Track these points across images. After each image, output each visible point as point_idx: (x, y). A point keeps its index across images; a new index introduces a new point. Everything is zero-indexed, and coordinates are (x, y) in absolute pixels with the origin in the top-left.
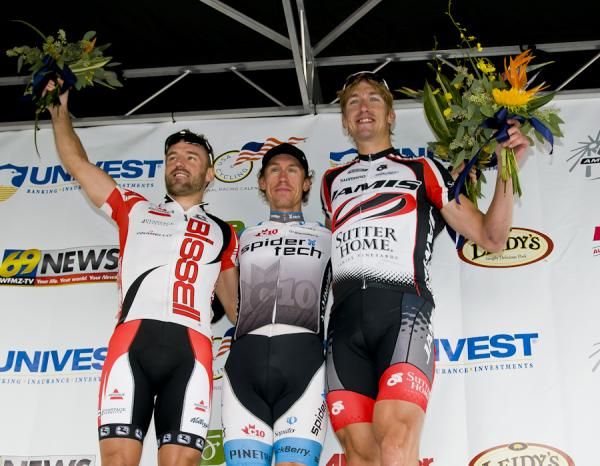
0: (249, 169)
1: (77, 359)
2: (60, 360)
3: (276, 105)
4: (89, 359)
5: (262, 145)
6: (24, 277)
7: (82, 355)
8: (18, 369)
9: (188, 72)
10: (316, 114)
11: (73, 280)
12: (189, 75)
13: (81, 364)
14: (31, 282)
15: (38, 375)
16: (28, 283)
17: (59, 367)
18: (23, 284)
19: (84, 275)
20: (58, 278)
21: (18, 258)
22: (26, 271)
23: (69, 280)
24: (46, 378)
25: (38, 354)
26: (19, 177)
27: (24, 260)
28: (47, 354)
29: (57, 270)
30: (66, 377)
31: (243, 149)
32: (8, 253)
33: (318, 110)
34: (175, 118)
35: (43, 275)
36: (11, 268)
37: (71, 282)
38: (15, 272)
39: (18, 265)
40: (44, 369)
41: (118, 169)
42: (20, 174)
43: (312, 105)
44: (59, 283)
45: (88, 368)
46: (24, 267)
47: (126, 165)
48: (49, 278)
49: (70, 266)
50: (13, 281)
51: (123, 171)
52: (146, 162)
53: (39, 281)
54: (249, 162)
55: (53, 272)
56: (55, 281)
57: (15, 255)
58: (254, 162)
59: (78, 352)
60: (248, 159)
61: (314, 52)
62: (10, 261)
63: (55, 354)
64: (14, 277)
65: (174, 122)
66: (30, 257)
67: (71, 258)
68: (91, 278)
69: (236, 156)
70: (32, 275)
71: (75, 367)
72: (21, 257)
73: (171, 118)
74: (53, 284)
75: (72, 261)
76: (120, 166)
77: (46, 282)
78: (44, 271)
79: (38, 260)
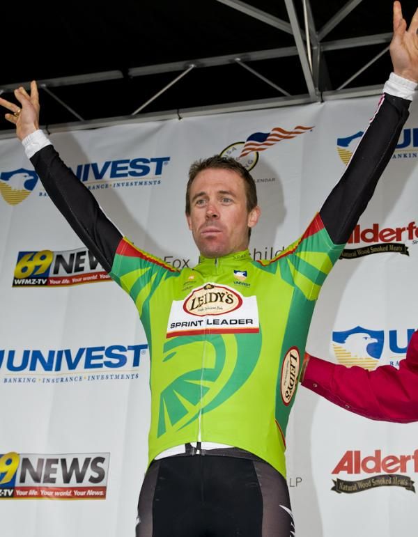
0: (255, 160)
1: (89, 357)
2: (73, 358)
3: (282, 95)
4: (101, 357)
5: (268, 135)
6: (37, 278)
7: (94, 354)
8: (33, 368)
9: (193, 66)
10: (322, 101)
11: (85, 279)
12: (193, 69)
13: (93, 362)
14: (44, 282)
15: (53, 374)
16: (41, 284)
17: (72, 366)
18: (37, 284)
19: (95, 274)
20: (70, 278)
21: (31, 259)
22: (40, 272)
23: (80, 279)
24: (60, 377)
25: (52, 353)
26: (31, 180)
27: (37, 262)
28: (60, 353)
29: (69, 270)
30: (79, 375)
31: (249, 139)
32: (22, 255)
33: (324, 97)
34: (181, 115)
35: (56, 276)
36: (24, 269)
37: (82, 282)
38: (29, 273)
39: (31, 266)
40: (58, 369)
41: (126, 168)
42: (32, 178)
43: (318, 93)
44: (71, 283)
45: (100, 366)
46: (37, 268)
47: (133, 164)
48: (61, 279)
49: (81, 265)
50: (28, 282)
51: (130, 169)
52: (153, 160)
53: (51, 282)
54: (254, 153)
55: (65, 272)
56: (67, 281)
57: (29, 257)
58: (260, 152)
59: (90, 350)
60: (253, 150)
61: (318, 37)
62: (24, 263)
63: (68, 353)
64: (28, 278)
65: (180, 118)
66: (43, 258)
67: (82, 257)
68: (101, 276)
69: (241, 147)
70: (45, 276)
71: (88, 365)
72: (35, 258)
73: (176, 115)
74: (65, 284)
75: (83, 261)
76: (128, 165)
77: (59, 282)
78: (56, 272)
79: (50, 261)
